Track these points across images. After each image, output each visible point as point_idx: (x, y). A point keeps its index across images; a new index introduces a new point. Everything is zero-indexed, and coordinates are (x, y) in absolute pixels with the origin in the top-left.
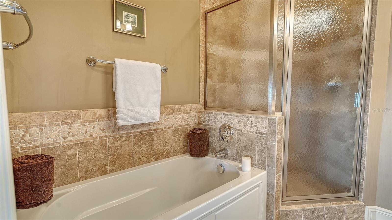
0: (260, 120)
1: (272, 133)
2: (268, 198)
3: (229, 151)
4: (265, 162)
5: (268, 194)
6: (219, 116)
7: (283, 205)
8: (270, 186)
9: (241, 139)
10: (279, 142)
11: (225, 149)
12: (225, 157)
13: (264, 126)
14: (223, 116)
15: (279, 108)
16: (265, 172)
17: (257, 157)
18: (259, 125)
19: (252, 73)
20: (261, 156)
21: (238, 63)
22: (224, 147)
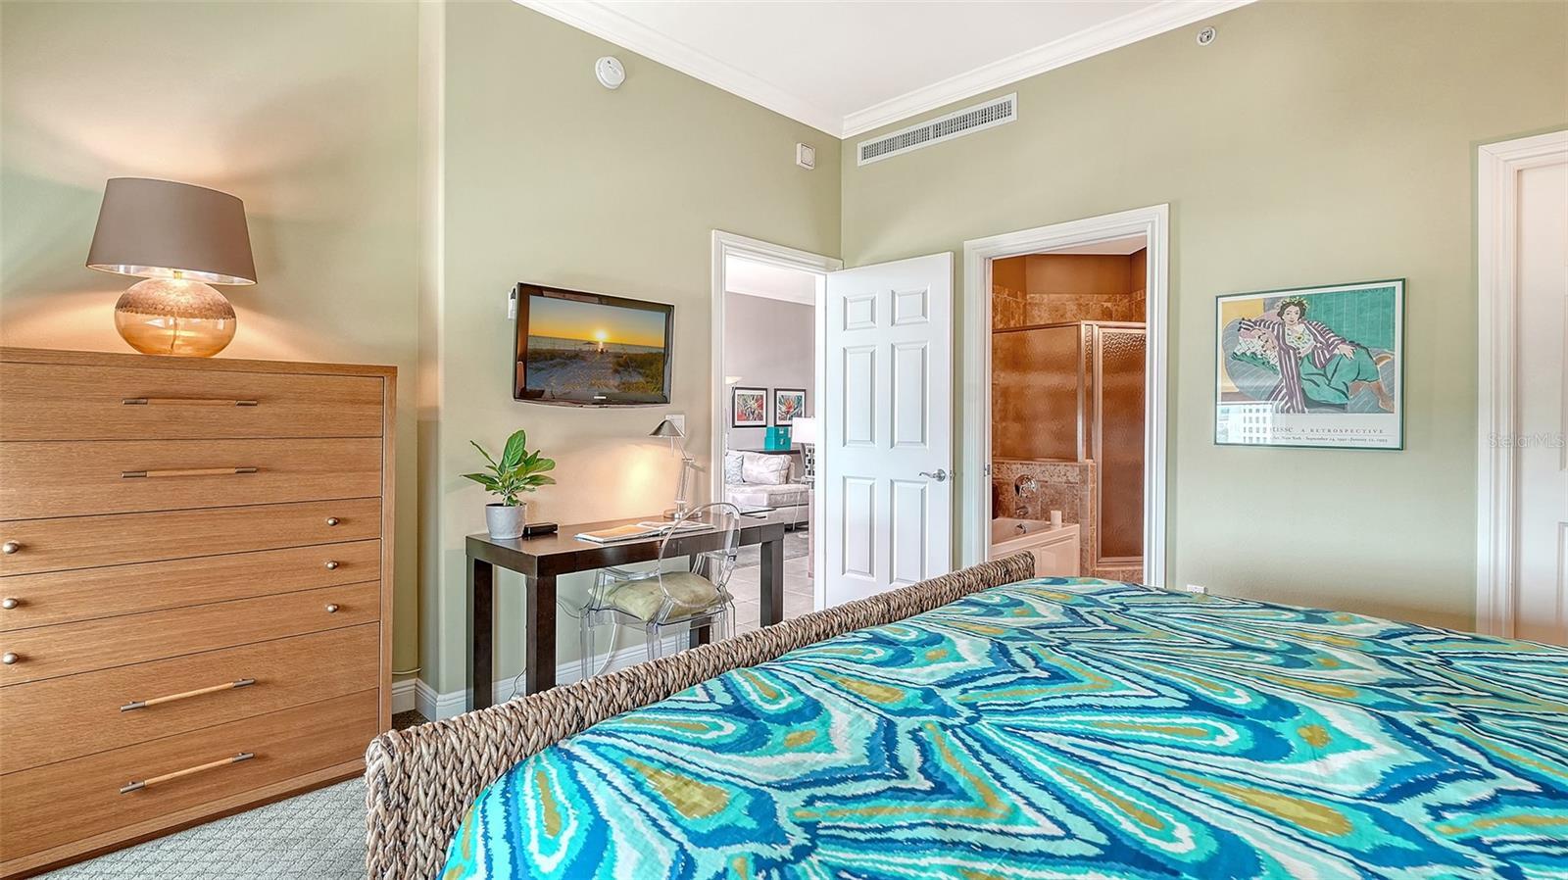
0: (1069, 468)
1: (1084, 482)
2: (1081, 555)
3: (1030, 510)
4: (1077, 514)
5: (1081, 550)
6: (1014, 467)
7: (1098, 566)
8: (1083, 541)
9: (1046, 492)
10: (1093, 489)
11: (1024, 507)
12: (1025, 516)
13: (1075, 474)
14: (1020, 466)
15: (1089, 455)
16: (1078, 525)
17: (1067, 511)
18: (1068, 474)
19: (1042, 406)
20: (1072, 509)
21: (1021, 393)
22: (1022, 505)
